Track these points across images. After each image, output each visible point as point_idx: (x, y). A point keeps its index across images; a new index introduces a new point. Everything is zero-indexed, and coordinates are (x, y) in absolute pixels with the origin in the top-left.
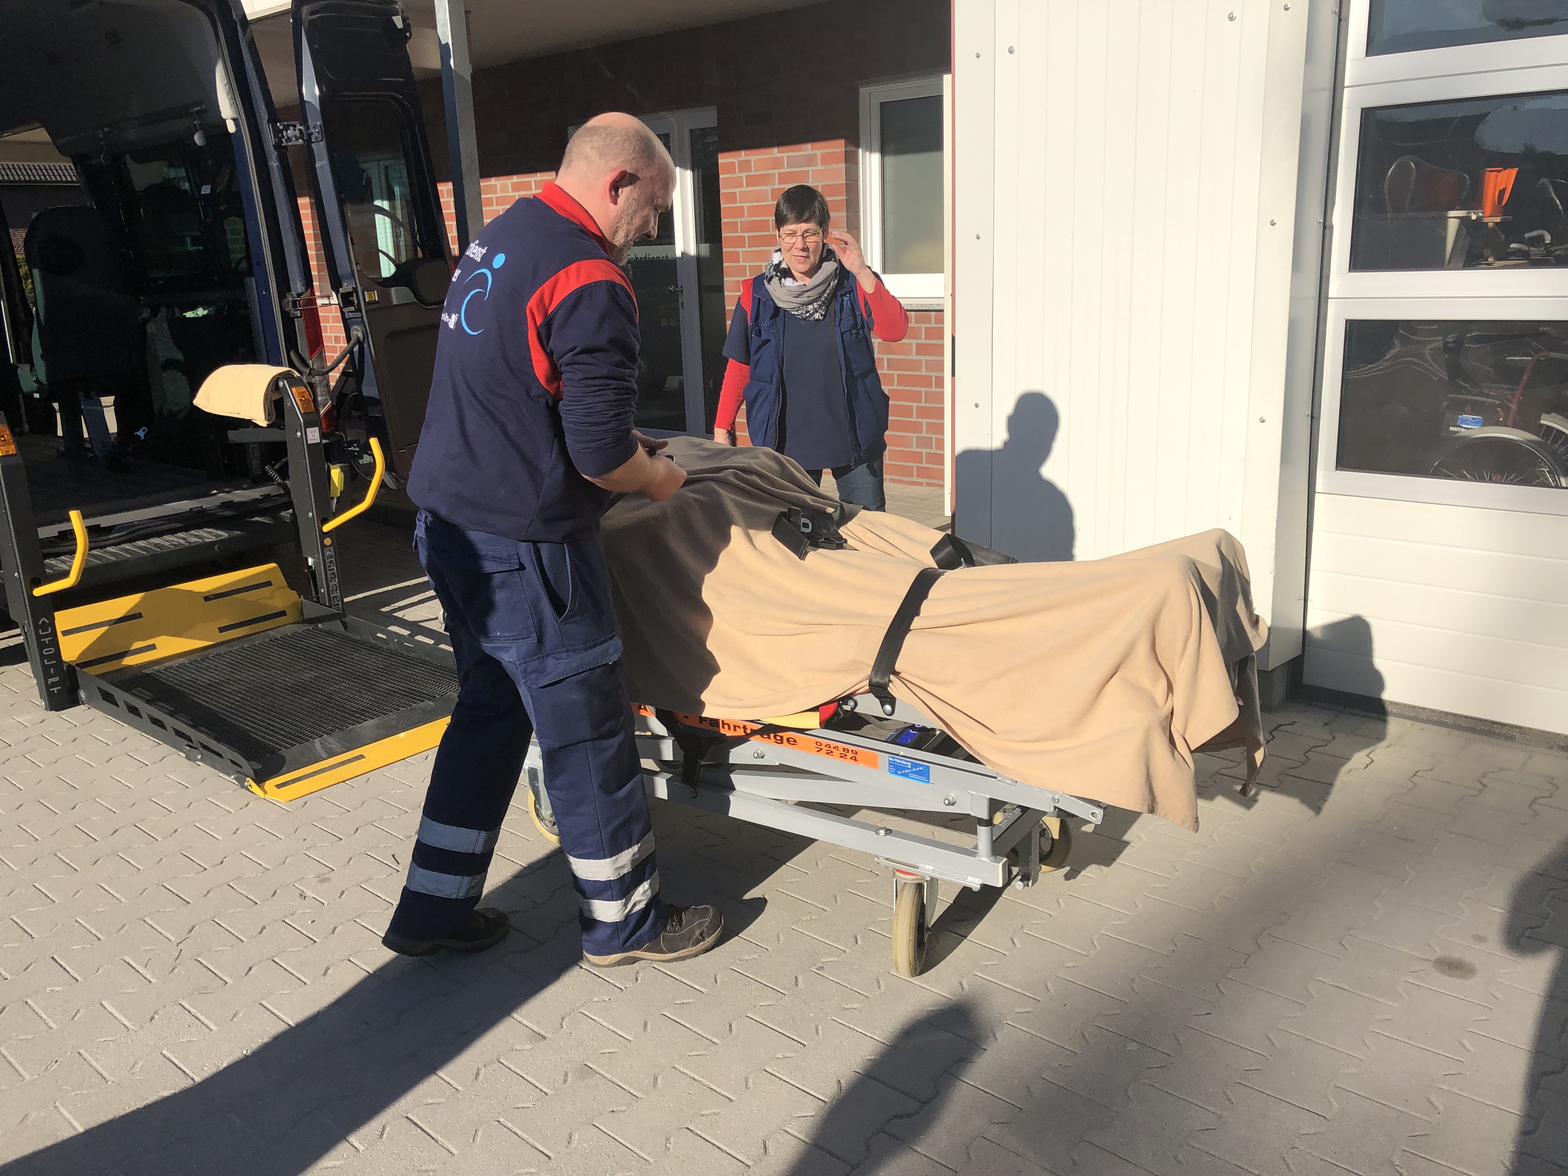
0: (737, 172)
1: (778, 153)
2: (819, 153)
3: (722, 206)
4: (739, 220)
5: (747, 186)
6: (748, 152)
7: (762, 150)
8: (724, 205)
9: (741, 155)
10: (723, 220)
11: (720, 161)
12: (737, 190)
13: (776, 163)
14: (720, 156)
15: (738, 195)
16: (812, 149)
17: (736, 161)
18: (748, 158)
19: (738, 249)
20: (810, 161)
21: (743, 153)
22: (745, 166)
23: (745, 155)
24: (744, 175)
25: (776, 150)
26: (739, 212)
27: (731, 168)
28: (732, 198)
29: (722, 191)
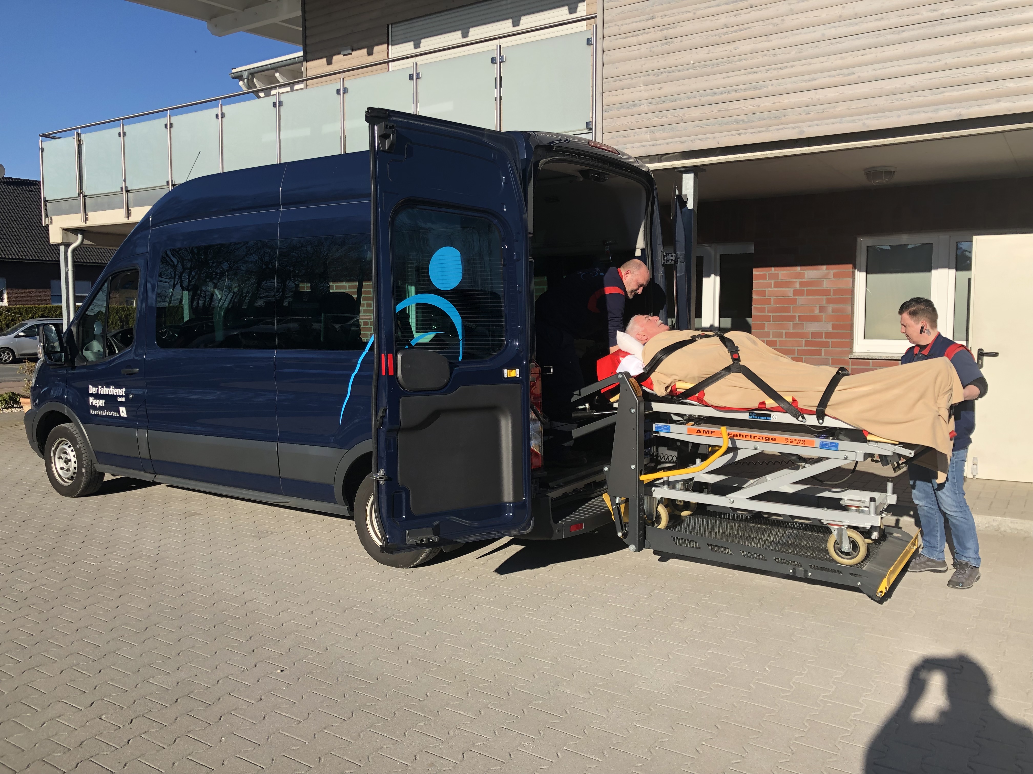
0: (767, 279)
1: (801, 270)
2: (832, 272)
3: (753, 298)
4: (766, 306)
5: (775, 287)
6: (777, 268)
7: (788, 268)
8: (754, 296)
9: (772, 270)
10: (753, 306)
11: (754, 273)
12: (766, 290)
13: (799, 276)
14: (754, 269)
15: (767, 292)
16: (827, 269)
17: (767, 274)
18: (776, 272)
19: (764, 323)
20: (825, 276)
21: (773, 269)
22: (772, 277)
23: (775, 270)
24: (772, 282)
25: (798, 268)
26: (768, 301)
27: (763, 277)
28: (763, 293)
29: (754, 289)
